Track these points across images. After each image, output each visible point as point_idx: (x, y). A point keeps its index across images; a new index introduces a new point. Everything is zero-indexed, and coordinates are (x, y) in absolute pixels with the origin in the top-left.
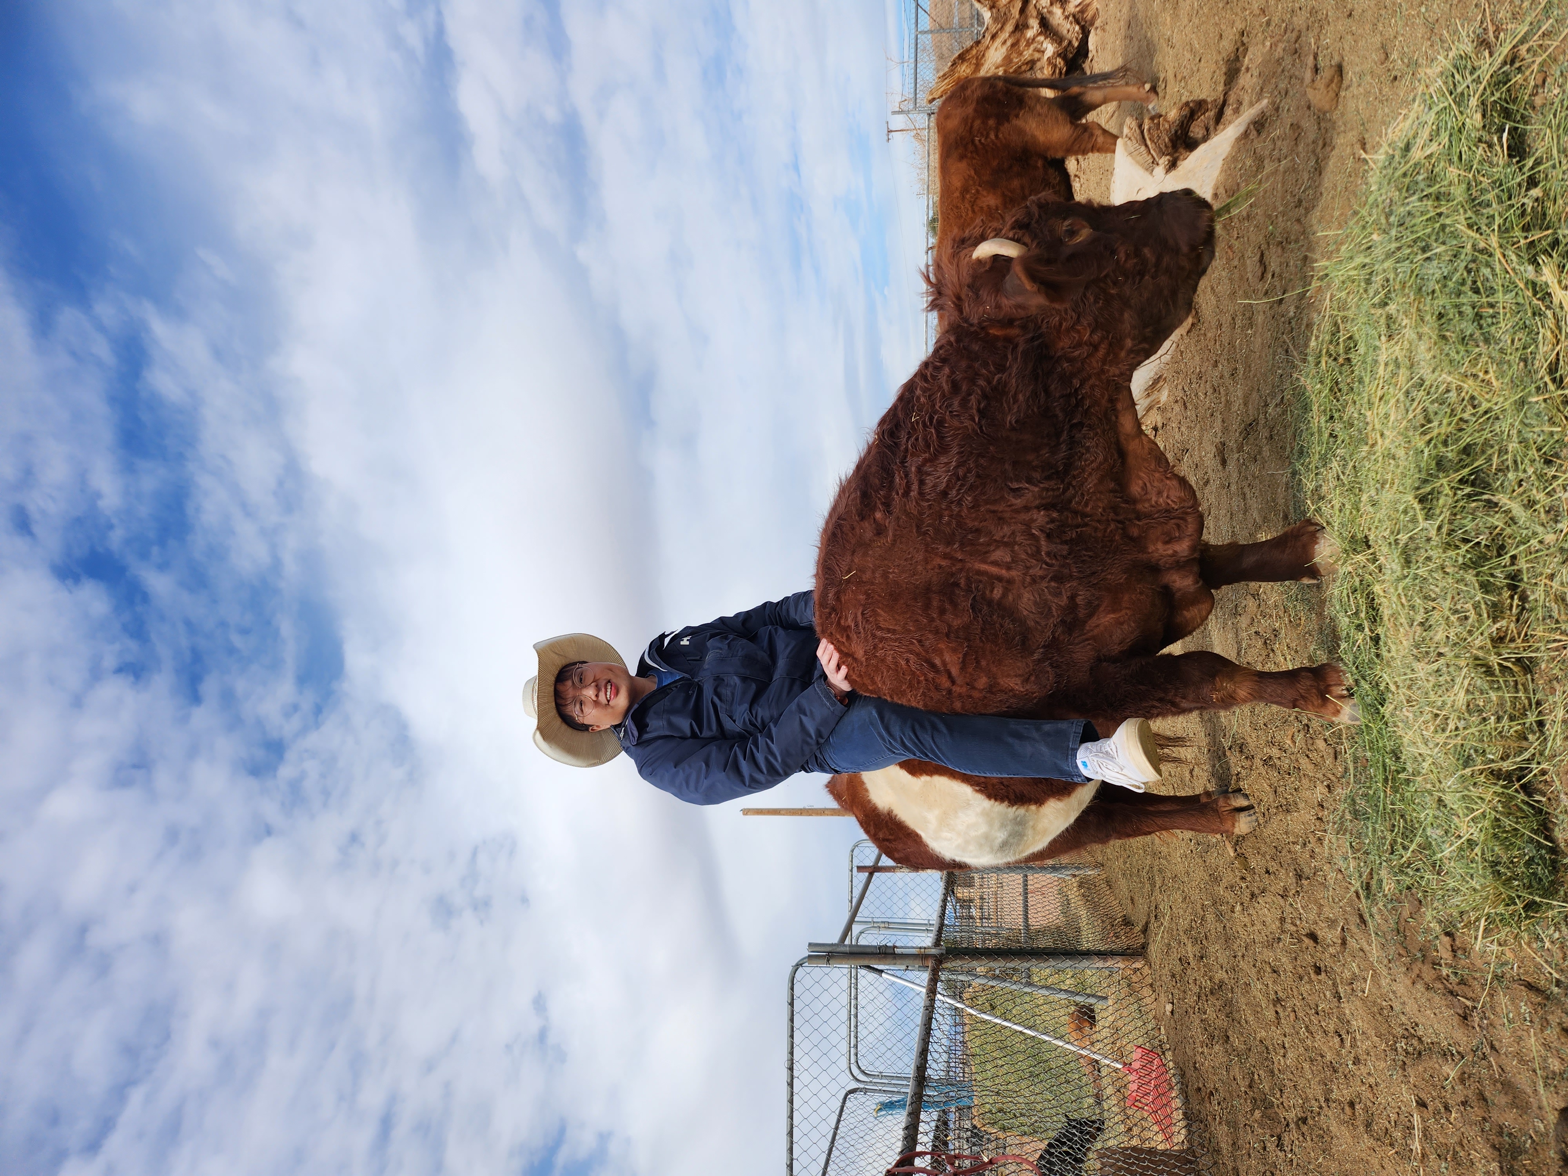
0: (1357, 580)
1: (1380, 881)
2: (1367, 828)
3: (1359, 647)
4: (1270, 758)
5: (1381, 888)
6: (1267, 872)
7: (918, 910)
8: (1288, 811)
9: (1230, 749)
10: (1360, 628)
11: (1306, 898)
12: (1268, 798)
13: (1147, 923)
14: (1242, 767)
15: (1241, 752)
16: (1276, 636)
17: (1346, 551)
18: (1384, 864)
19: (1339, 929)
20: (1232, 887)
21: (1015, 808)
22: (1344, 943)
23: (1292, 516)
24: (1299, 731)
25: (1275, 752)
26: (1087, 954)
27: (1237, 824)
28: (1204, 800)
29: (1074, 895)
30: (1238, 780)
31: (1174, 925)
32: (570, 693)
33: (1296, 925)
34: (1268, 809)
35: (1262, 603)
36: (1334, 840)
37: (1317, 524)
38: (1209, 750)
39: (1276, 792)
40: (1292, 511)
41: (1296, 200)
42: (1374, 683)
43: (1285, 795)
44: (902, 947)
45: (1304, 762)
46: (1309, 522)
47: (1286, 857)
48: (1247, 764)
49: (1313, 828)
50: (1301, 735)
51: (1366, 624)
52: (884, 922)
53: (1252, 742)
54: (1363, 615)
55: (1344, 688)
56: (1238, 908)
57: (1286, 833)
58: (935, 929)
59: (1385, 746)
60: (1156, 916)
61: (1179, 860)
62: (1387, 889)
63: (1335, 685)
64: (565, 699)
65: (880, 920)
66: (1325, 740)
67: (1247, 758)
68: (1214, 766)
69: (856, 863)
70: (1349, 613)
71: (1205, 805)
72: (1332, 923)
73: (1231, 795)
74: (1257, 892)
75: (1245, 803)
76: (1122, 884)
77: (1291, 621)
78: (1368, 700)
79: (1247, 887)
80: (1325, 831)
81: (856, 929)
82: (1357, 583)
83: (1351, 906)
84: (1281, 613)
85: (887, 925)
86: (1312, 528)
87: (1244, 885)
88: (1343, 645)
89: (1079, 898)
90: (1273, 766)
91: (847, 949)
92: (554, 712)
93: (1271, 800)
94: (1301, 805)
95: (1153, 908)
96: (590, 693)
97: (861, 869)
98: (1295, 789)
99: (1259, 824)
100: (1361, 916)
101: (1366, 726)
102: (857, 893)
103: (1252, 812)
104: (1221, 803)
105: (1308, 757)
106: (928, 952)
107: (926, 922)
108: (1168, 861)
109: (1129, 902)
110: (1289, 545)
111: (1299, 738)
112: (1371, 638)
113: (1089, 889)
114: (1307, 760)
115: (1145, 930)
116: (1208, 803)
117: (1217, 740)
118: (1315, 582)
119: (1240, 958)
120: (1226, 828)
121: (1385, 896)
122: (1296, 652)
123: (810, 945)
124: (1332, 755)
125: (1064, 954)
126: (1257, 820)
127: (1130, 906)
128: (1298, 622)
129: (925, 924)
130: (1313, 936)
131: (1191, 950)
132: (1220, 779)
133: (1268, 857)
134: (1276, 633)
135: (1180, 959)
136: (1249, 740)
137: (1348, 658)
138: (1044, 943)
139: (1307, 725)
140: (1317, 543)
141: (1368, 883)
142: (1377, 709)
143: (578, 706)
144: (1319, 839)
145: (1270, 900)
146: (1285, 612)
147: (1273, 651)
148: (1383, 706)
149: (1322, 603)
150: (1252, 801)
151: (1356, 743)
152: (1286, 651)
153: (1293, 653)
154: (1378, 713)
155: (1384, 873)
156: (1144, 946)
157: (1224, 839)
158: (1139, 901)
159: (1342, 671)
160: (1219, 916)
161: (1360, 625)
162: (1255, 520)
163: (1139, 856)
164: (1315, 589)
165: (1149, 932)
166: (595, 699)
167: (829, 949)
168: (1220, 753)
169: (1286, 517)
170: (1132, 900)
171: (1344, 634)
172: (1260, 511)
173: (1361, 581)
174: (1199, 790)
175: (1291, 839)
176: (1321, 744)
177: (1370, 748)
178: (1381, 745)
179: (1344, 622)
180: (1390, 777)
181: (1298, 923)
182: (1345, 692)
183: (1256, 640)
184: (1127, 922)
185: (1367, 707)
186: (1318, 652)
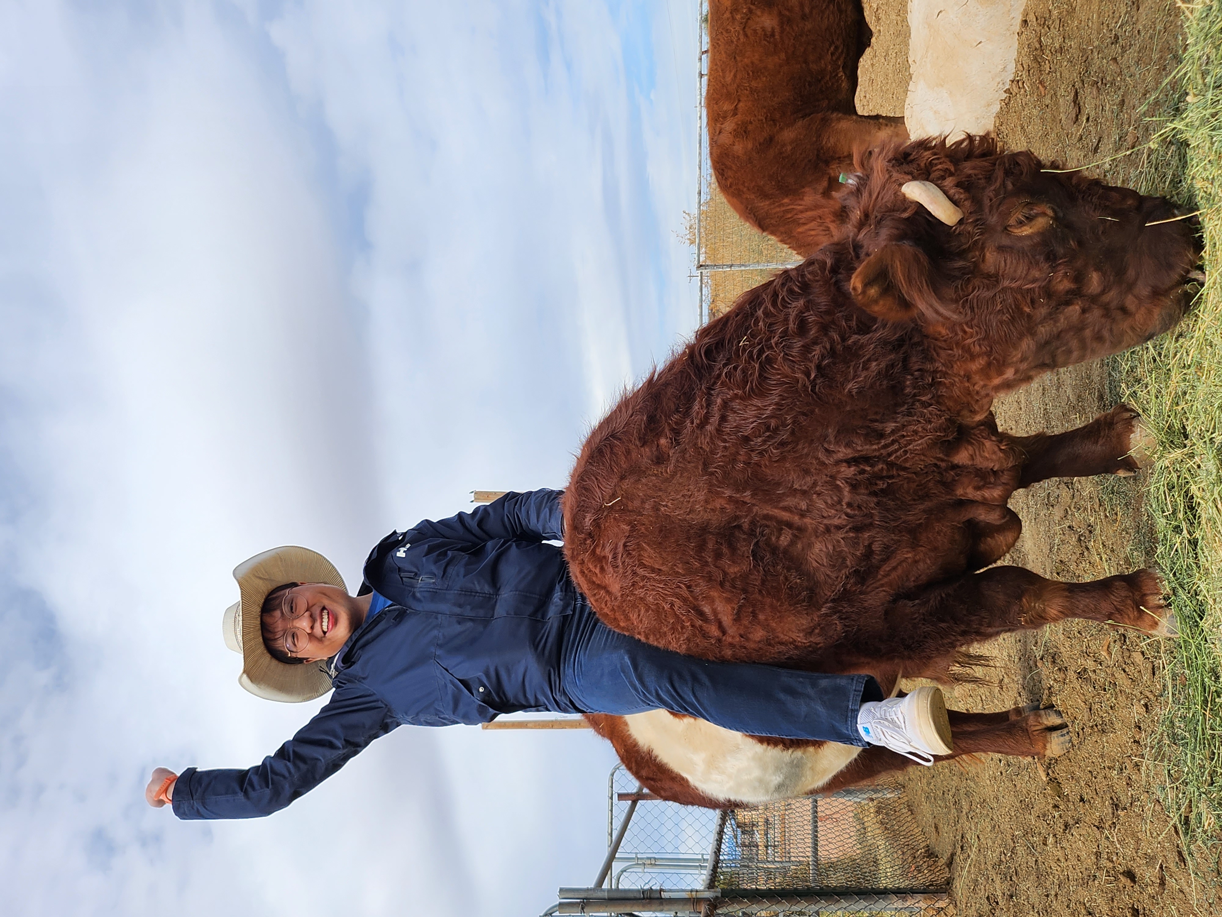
0: (1175, 475)
1: (1200, 815)
2: (1186, 754)
3: (1176, 550)
4: (1085, 670)
5: (1200, 823)
6: (1082, 800)
7: (690, 843)
8: (1103, 731)
9: (1041, 659)
10: (1177, 529)
11: (1123, 832)
12: (1083, 716)
13: (953, 855)
14: (1055, 680)
15: (1054, 662)
16: (1090, 532)
17: (1163, 442)
18: (1203, 796)
19: (1158, 867)
20: (1044, 816)
21: (790, 751)
22: (1162, 883)
23: (1107, 396)
24: (1115, 641)
25: (1090, 664)
26: (884, 893)
27: (1048, 746)
28: (1013, 718)
29: (871, 821)
30: (1050, 694)
31: (982, 857)
32: (279, 625)
33: (1112, 862)
34: (1083, 729)
35: (1077, 494)
36: (1150, 767)
37: (1132, 410)
38: (1020, 659)
39: (1090, 709)
40: (1107, 391)
41: (1113, 36)
42: (1192, 591)
43: (1101, 713)
44: (670, 891)
45: (1120, 676)
46: (1124, 408)
47: (1101, 784)
48: (1060, 676)
49: (1130, 752)
50: (1117, 646)
51: (1184, 525)
52: (650, 859)
53: (1065, 651)
54: (1181, 515)
55: (1161, 597)
56: (1051, 840)
57: (1102, 756)
58: (709, 865)
59: (1205, 664)
60: (962, 847)
61: (988, 782)
62: (1206, 824)
63: (1152, 594)
64: (274, 633)
65: (645, 856)
66: (1143, 653)
67: (1060, 669)
68: (1024, 678)
69: (617, 789)
70: (1167, 513)
71: (1014, 725)
72: (1150, 859)
73: (1043, 712)
74: (1071, 822)
75: (1058, 721)
76: (926, 809)
77: (1106, 516)
78: (1187, 611)
79: (1060, 816)
80: (1143, 756)
81: (617, 867)
82: (1175, 480)
83: (1170, 841)
84: (1096, 507)
85: (653, 862)
86: (1127, 415)
87: (1056, 814)
88: (1160, 549)
89: (878, 825)
90: (1088, 680)
91: (606, 895)
92: (261, 649)
93: (1086, 718)
94: (1118, 725)
95: (959, 838)
96: (304, 624)
97: (621, 797)
98: (1111, 707)
99: (1073, 745)
100: (1180, 854)
101: (1185, 641)
102: (617, 825)
103: (1065, 731)
104: (1031, 721)
105: (1125, 671)
106: (700, 895)
107: (700, 857)
108: (976, 783)
109: (933, 829)
110: (1102, 434)
111: (1116, 648)
112: (1189, 541)
113: (887, 814)
114: (1124, 675)
115: (950, 863)
116: (1017, 722)
117: (1028, 648)
118: (1133, 474)
119: (1052, 897)
120: (1037, 751)
121: (1205, 832)
122: (1113, 551)
123: (561, 890)
124: (1150, 670)
125: (857, 894)
126: (1070, 741)
127: (934, 835)
128: (1115, 517)
129: (699, 860)
130: (1130, 875)
131: (999, 888)
132: (1031, 692)
133: (1083, 784)
134: (1091, 529)
135: (988, 898)
136: (1063, 650)
137: (1165, 563)
138: (835, 880)
139: (1124, 635)
140: (1133, 432)
141: (1187, 818)
142: (1196, 621)
143: (290, 640)
144: (1136, 765)
145: (1084, 832)
146: (1100, 505)
147: (1087, 549)
148: (1201, 620)
149: (1140, 497)
150: (1066, 719)
151: (1175, 658)
152: (1101, 550)
153: (1108, 552)
154: (1197, 626)
155: (1203, 807)
156: (949, 882)
157: (1036, 760)
158: (944, 829)
159: (1158, 578)
160: (1031, 848)
161: (1178, 527)
162: (1068, 397)
163: (944, 776)
164: (1131, 482)
165: (954, 865)
166: (309, 632)
167: (583, 895)
168: (1031, 662)
169: (1101, 397)
170: (936, 828)
171: (1161, 536)
172: (1074, 387)
173: (1179, 477)
174: (1009, 705)
175: (1107, 764)
176: (1137, 657)
177: (1188, 666)
178: (1199, 662)
179: (1161, 522)
180: (1209, 700)
181: (1115, 859)
182: (1162, 602)
183: (1070, 535)
184: (930, 854)
185: (1185, 619)
186: (1135, 553)
